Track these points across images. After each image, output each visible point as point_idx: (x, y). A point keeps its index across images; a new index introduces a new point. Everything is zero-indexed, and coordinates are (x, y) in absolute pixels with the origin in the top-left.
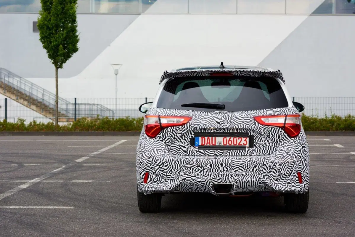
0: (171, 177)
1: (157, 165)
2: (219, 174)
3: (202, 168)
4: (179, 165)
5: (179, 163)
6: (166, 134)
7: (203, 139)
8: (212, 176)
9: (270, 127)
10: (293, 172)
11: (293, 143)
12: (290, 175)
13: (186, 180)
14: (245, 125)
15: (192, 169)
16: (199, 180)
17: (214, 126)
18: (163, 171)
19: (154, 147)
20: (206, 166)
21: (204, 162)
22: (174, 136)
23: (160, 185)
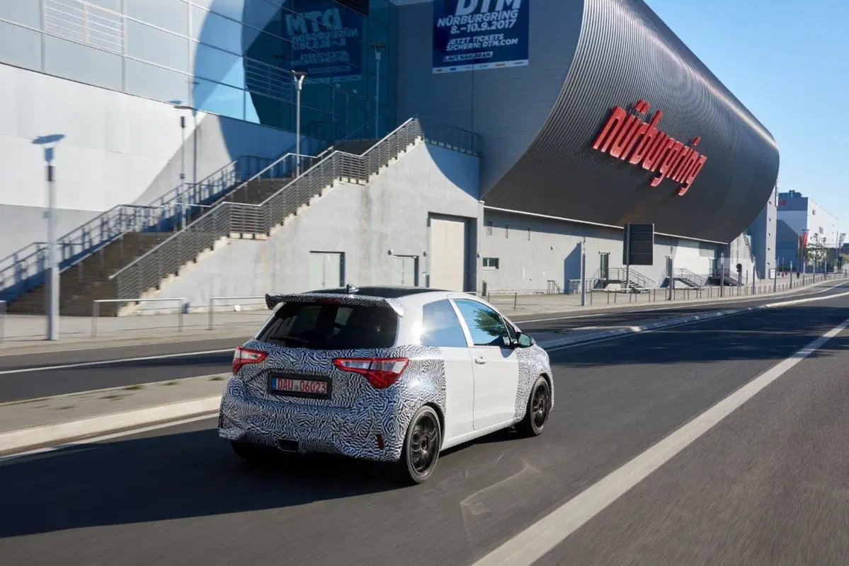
1: (230, 408)
2: (283, 426)
7: (281, 381)
8: (276, 429)
9: (349, 373)
10: (370, 433)
11: (378, 396)
12: (366, 437)
13: (251, 430)
14: (320, 368)
16: (264, 432)
17: (289, 366)
23: (231, 432)
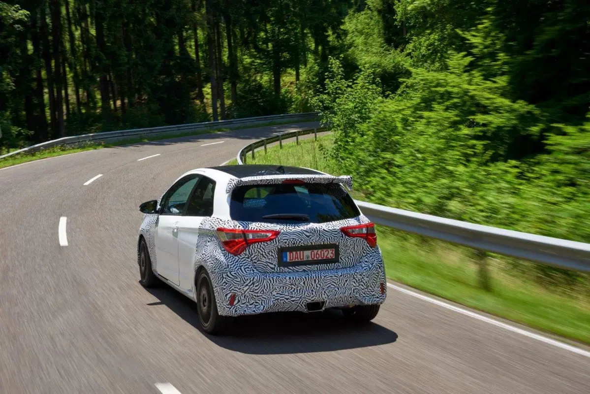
0: (263, 298)
1: (247, 285)
2: (312, 291)
3: (295, 286)
4: (271, 284)
5: (271, 282)
6: (253, 250)
7: (291, 254)
8: (306, 294)
9: (355, 239)
10: (378, 283)
13: (279, 301)
14: (333, 237)
15: (285, 288)
16: (293, 299)
17: (304, 240)
18: (253, 291)
19: (241, 265)
20: (299, 283)
21: (297, 279)
22: (261, 253)
23: (250, 306)
